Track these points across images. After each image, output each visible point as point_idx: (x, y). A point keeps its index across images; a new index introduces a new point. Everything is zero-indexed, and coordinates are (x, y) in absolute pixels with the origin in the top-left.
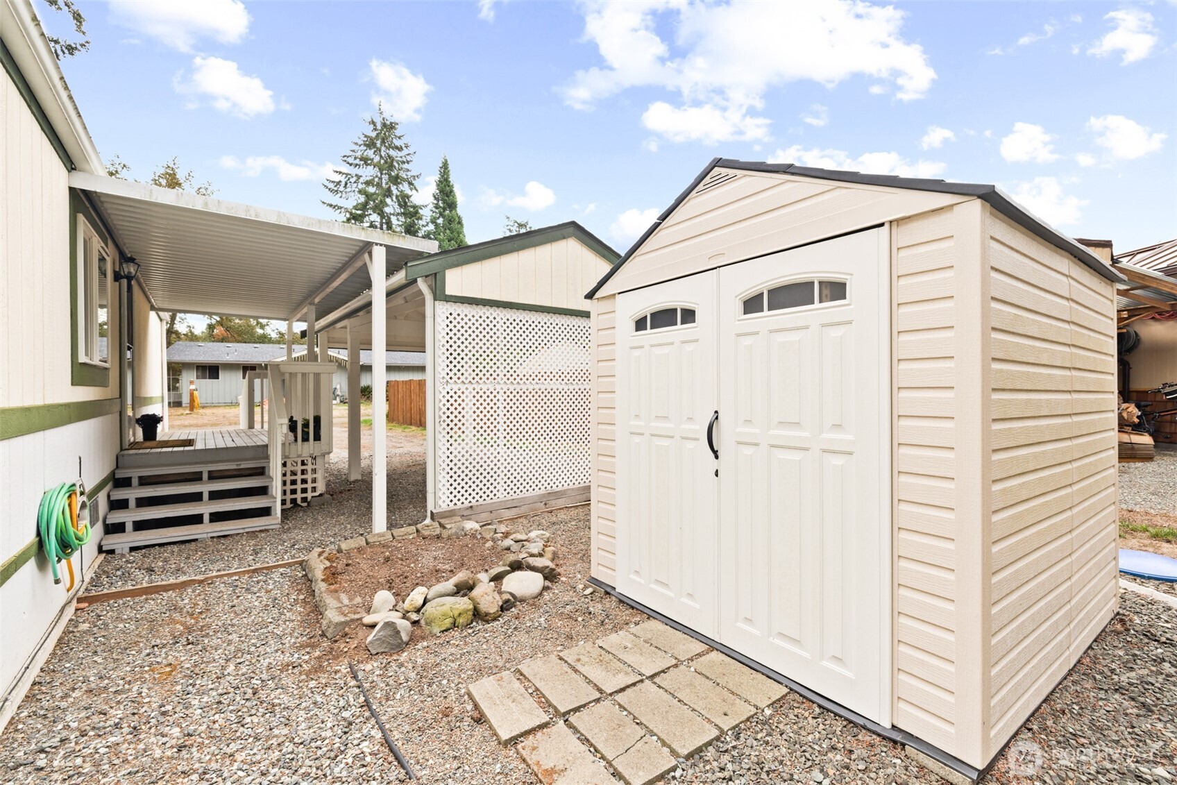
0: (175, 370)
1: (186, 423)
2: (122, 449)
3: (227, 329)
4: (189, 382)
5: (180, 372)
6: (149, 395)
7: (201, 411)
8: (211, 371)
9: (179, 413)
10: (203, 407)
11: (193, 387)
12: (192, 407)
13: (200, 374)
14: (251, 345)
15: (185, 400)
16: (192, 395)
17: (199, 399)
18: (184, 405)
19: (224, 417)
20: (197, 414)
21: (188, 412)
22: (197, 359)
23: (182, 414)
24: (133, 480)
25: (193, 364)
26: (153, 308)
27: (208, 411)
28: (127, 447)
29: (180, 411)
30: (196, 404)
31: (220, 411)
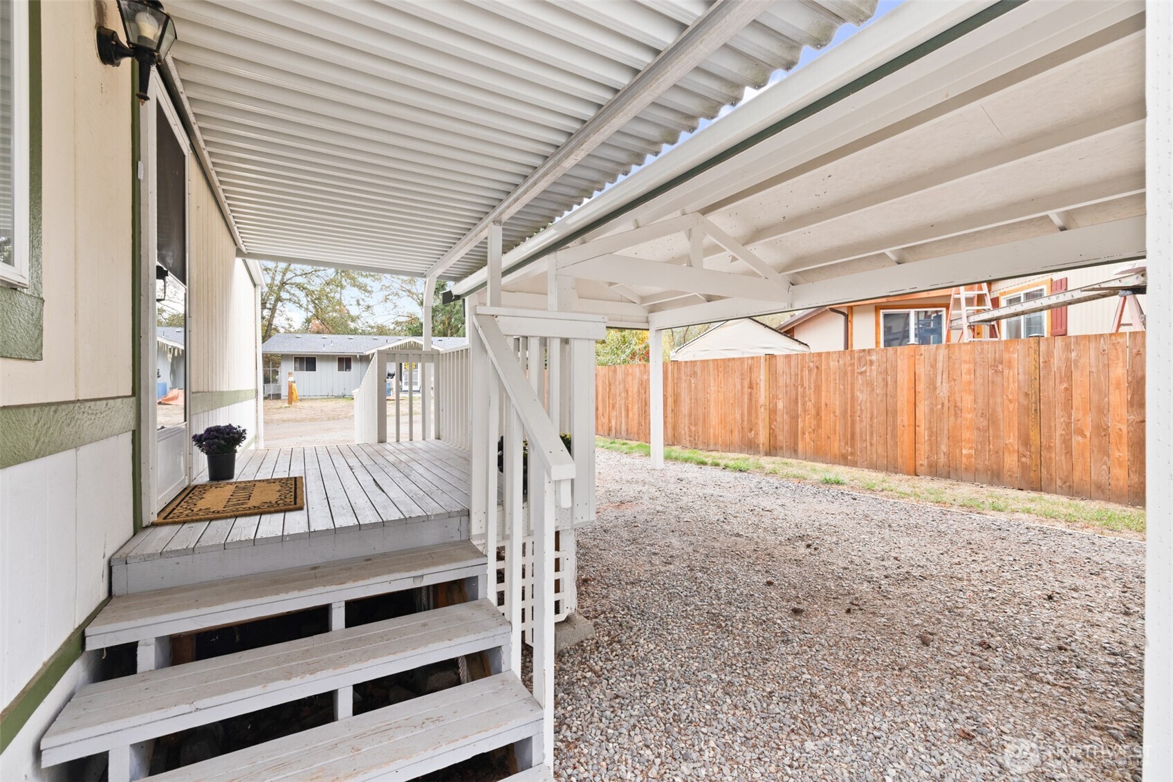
0: (271, 363)
1: (286, 417)
2: (139, 527)
3: (323, 321)
4: (288, 374)
5: (280, 363)
6: (225, 389)
7: (299, 404)
8: (308, 362)
9: (278, 406)
10: (301, 400)
11: (291, 379)
12: (290, 401)
13: (298, 365)
14: (347, 336)
15: (284, 392)
16: (290, 387)
17: (298, 391)
18: (282, 398)
19: (322, 410)
20: (295, 407)
21: (287, 405)
22: (295, 350)
23: (281, 408)
24: (140, 651)
25: (292, 355)
26: (239, 253)
27: (305, 404)
28: (154, 518)
29: (278, 403)
30: (294, 396)
31: (318, 404)
